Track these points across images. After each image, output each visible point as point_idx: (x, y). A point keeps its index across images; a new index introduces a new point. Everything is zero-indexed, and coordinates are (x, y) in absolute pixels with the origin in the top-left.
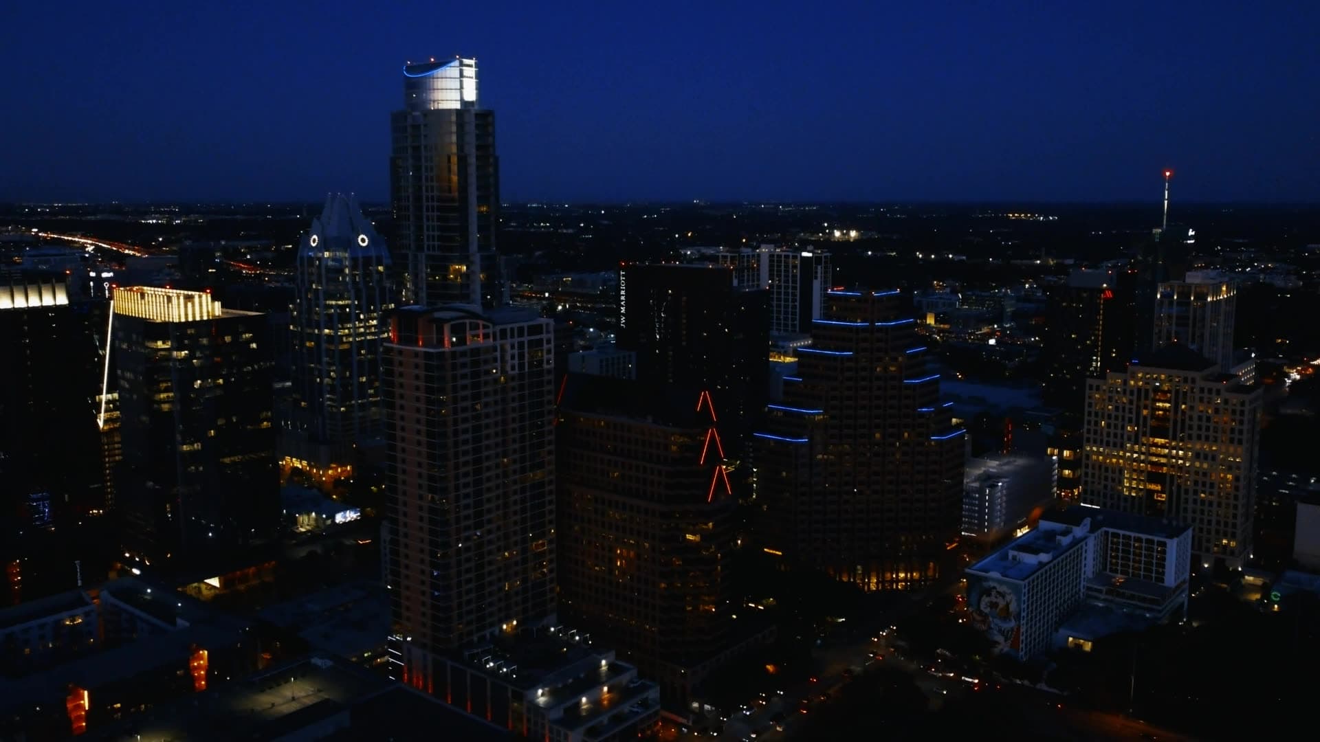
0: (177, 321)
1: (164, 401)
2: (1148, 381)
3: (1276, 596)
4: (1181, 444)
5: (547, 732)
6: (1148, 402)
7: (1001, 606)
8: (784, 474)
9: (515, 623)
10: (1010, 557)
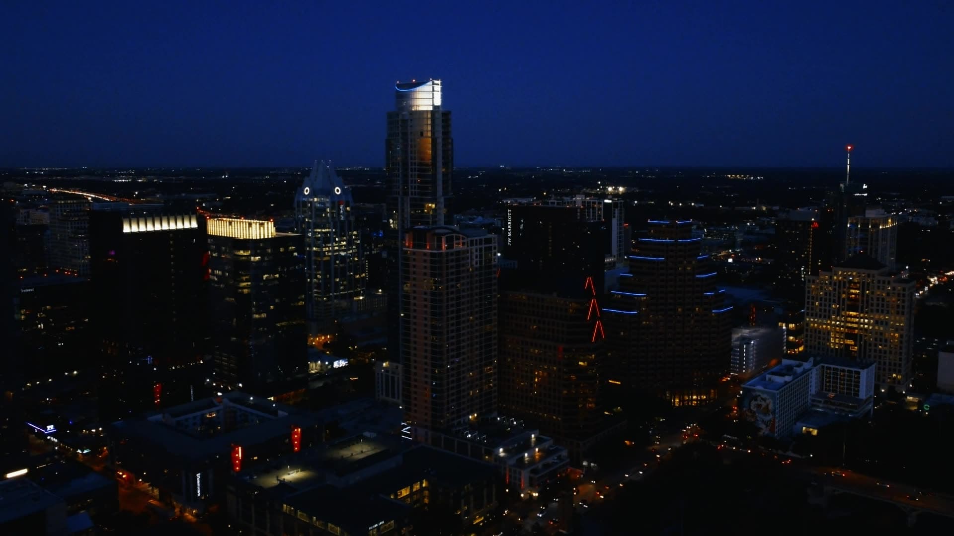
0: (255, 238)
1: (244, 288)
2: (845, 276)
3: (927, 407)
4: (866, 315)
5: (507, 472)
6: (845, 290)
7: (763, 406)
8: (622, 333)
9: (476, 415)
10: (767, 379)
